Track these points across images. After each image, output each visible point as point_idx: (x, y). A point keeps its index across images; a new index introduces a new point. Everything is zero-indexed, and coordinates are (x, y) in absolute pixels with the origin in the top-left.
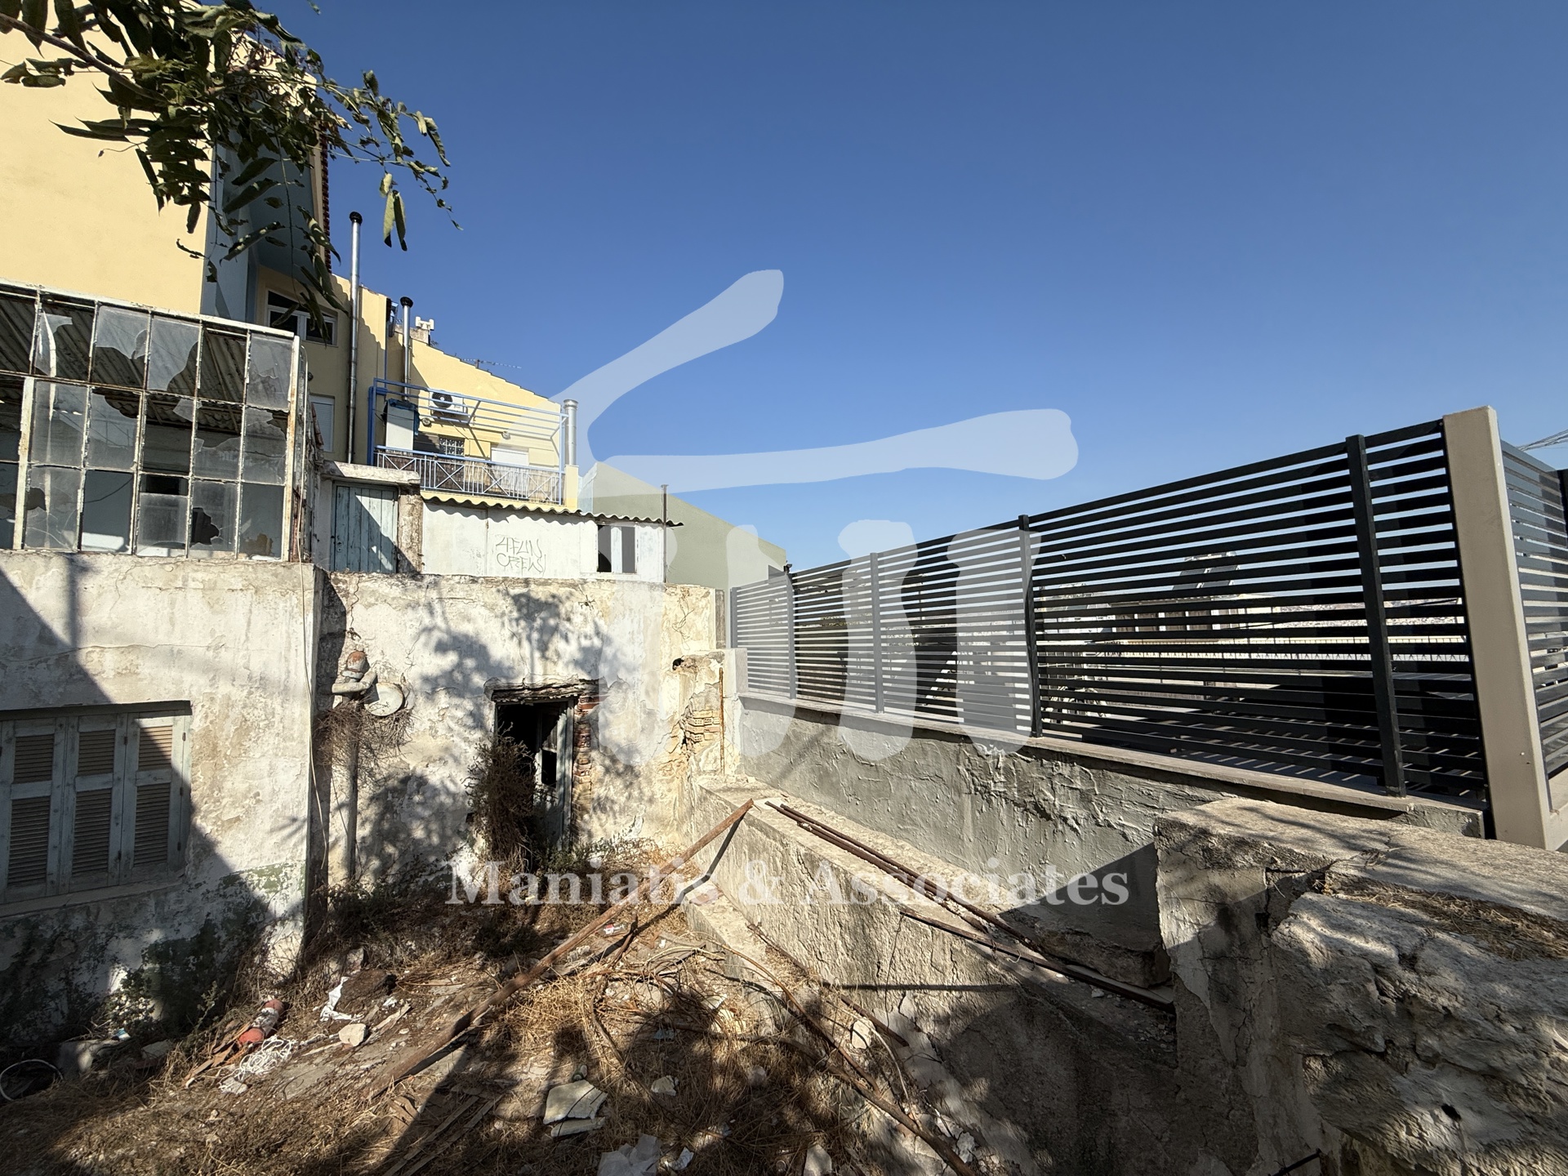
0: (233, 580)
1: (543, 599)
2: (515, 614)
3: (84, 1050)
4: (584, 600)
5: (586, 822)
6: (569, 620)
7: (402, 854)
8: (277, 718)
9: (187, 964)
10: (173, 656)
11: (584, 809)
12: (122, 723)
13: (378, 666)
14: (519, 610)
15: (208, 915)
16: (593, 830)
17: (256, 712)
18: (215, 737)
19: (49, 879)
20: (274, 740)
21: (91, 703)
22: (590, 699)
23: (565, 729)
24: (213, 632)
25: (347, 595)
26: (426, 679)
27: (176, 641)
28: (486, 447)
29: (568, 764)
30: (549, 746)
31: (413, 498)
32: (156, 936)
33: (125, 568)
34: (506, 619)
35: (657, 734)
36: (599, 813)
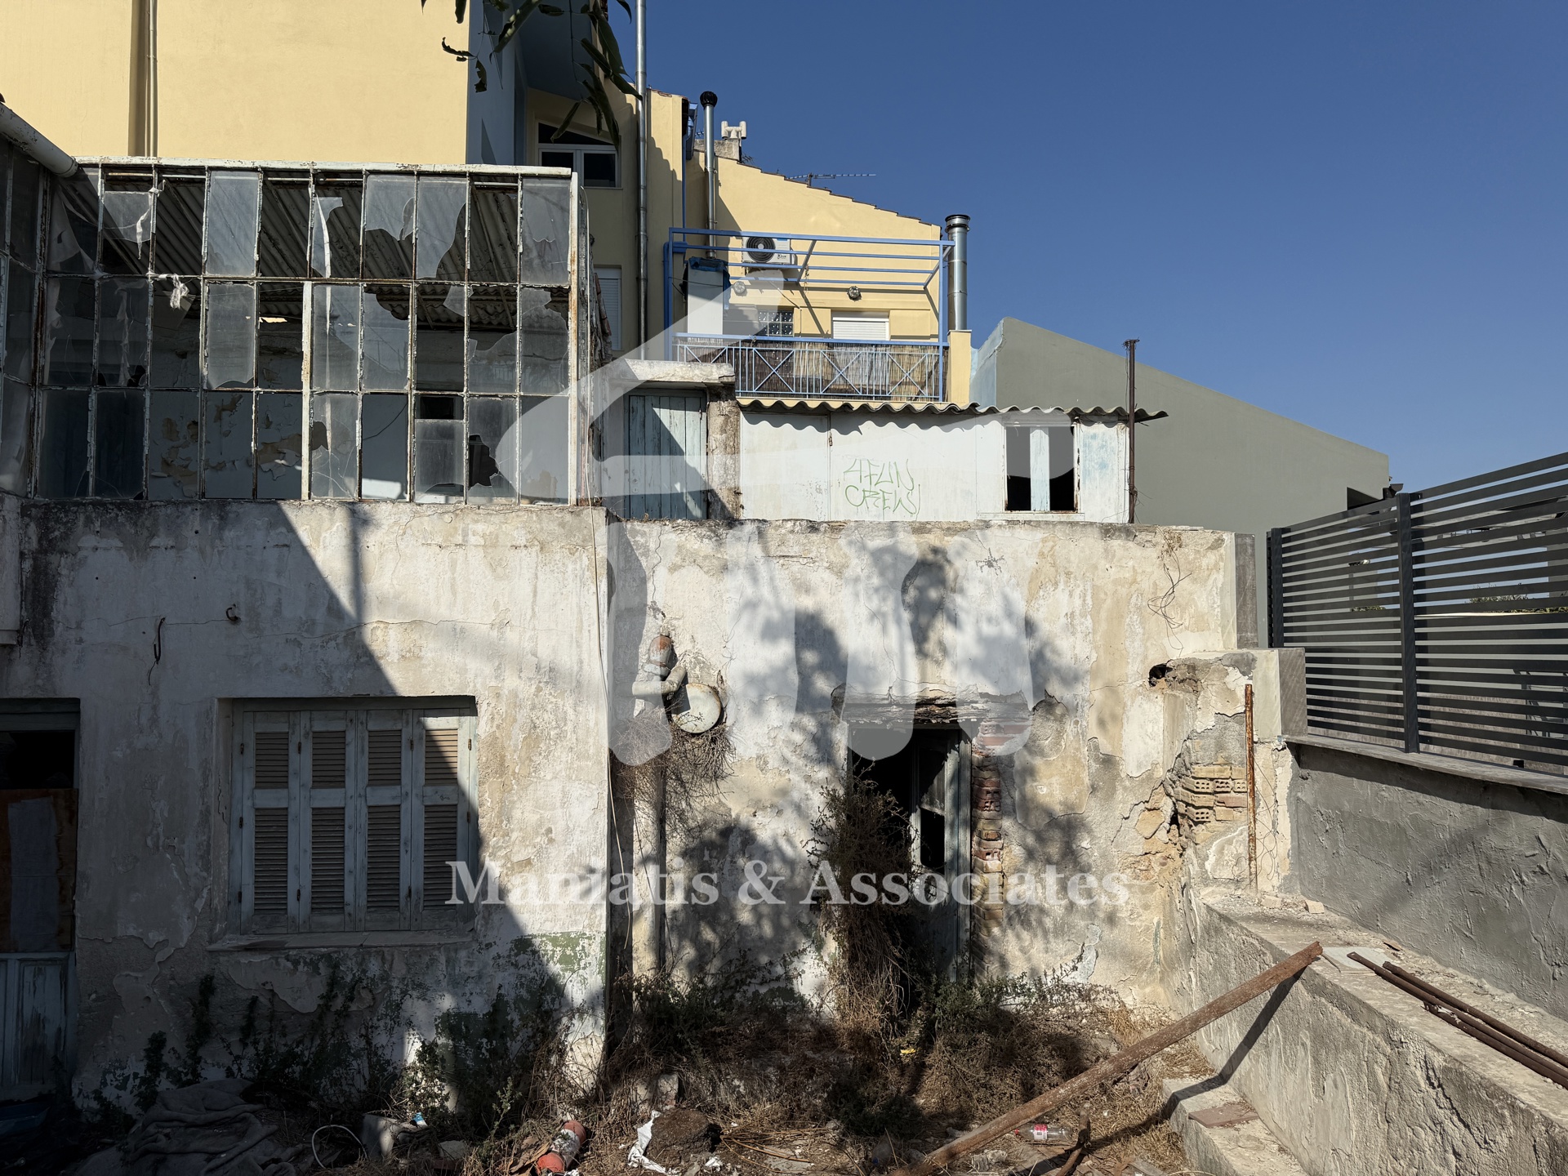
0: (515, 534)
1: (920, 557)
2: (876, 581)
3: (385, 1128)
4: (986, 556)
5: (995, 940)
6: (961, 590)
7: (725, 944)
8: (569, 727)
9: (479, 1047)
10: (456, 634)
11: (992, 918)
12: (407, 723)
13: (687, 659)
14: (882, 574)
15: (500, 987)
16: (1009, 956)
17: (546, 716)
18: (503, 748)
19: (348, 909)
20: (566, 757)
21: (378, 694)
22: (998, 728)
23: (958, 775)
24: (496, 604)
25: (646, 554)
26: (752, 680)
27: (458, 616)
28: (824, 316)
29: (964, 835)
30: (932, 803)
31: (726, 406)
32: (447, 1003)
33: (404, 519)
34: (861, 587)
35: (1124, 800)
36: (1018, 927)
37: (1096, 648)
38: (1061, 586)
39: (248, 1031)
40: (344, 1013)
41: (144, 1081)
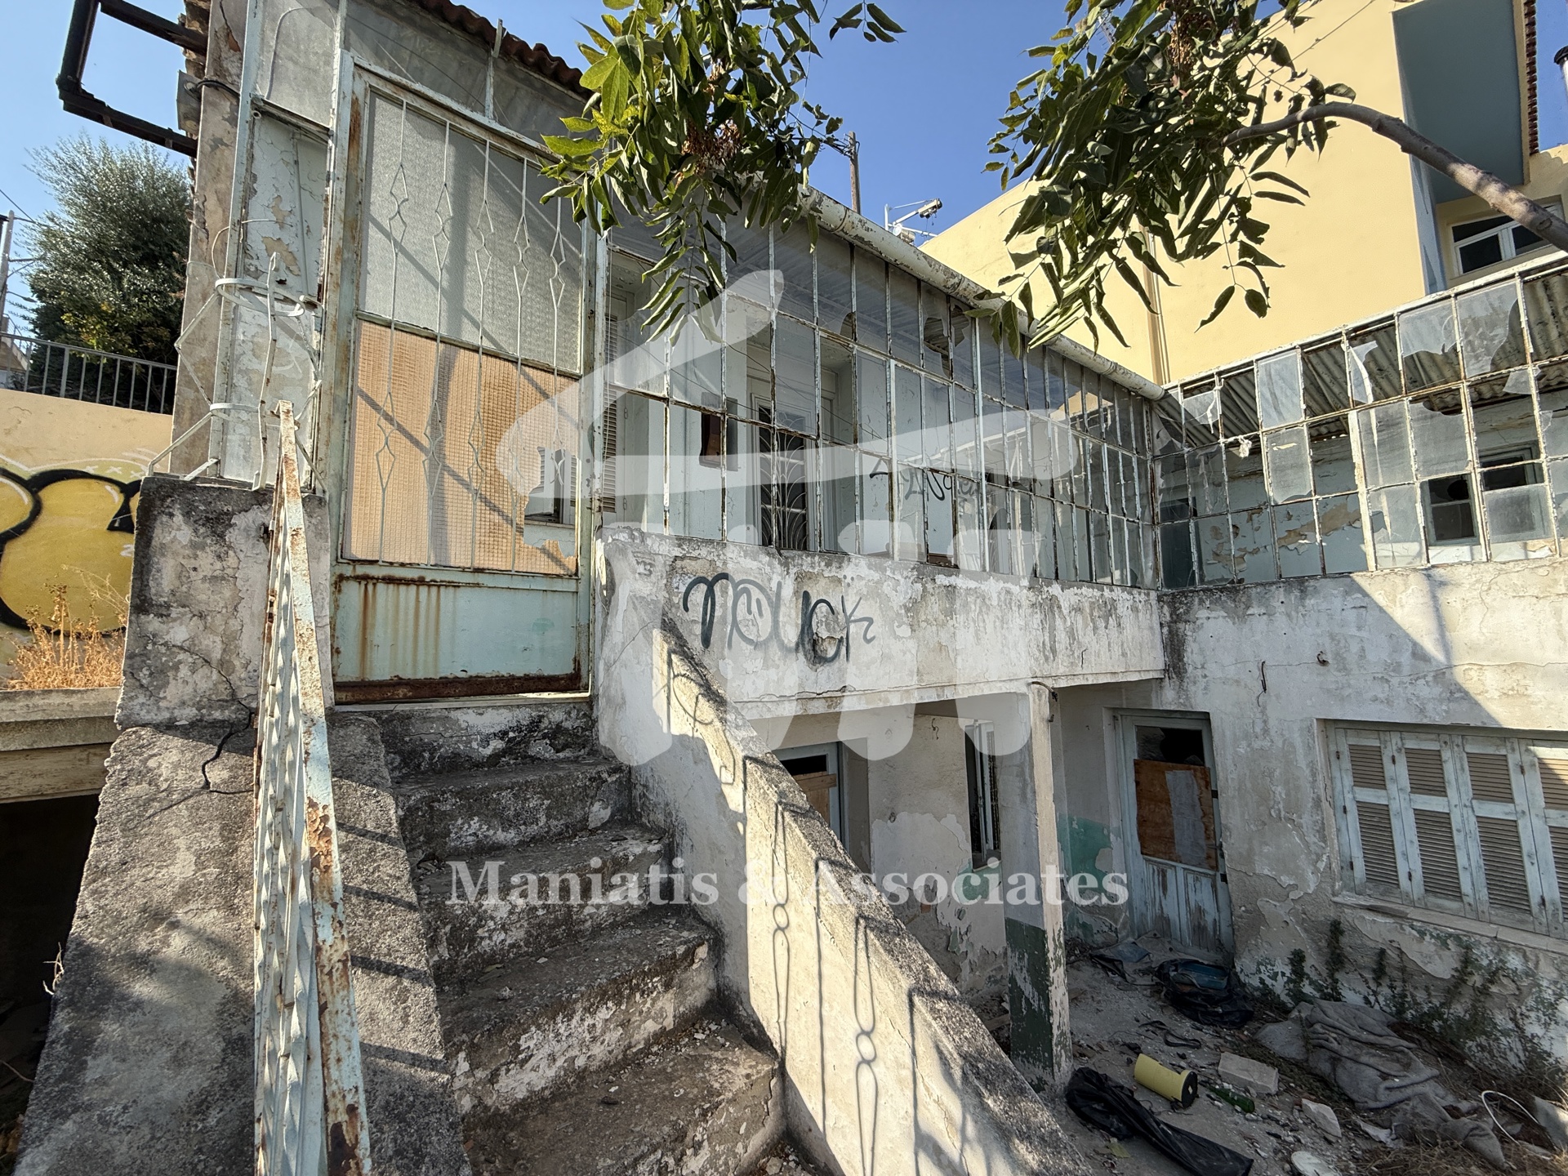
12: (1513, 750)
19: (1468, 900)
39: (1380, 972)
40: (1484, 991)
41: (1290, 980)
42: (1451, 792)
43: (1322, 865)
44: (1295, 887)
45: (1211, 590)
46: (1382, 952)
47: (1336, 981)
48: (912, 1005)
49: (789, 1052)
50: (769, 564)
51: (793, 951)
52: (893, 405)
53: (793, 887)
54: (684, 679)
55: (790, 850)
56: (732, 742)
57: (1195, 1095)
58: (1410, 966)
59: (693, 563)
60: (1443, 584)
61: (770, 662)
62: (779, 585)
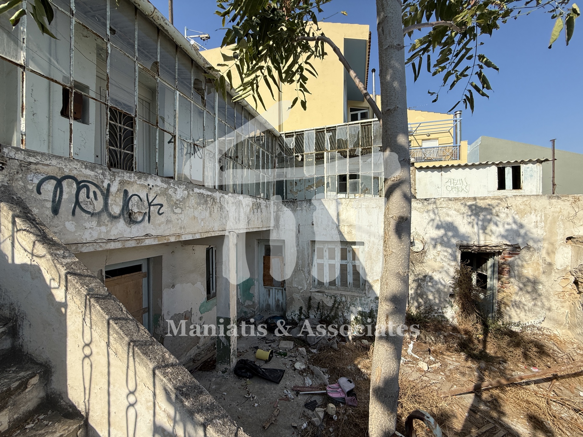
1: (483, 206)
2: (470, 213)
4: (506, 205)
5: (507, 310)
6: (497, 216)
7: (425, 303)
10: (360, 228)
11: (506, 305)
12: (348, 247)
13: (414, 233)
14: (472, 211)
15: (372, 307)
16: (512, 316)
18: (371, 254)
21: (343, 241)
22: (510, 254)
23: (494, 265)
24: (369, 221)
26: (433, 239)
27: (360, 224)
29: (495, 281)
30: (482, 271)
31: (412, 168)
34: (465, 215)
35: (554, 276)
36: (516, 308)
37: (546, 231)
38: (533, 213)
39: (318, 308)
40: (338, 308)
41: (299, 315)
42: (336, 258)
43: (308, 282)
44: (302, 289)
45: (287, 201)
46: (319, 302)
47: (309, 313)
48: (154, 374)
49: (91, 414)
50: (103, 174)
51: (94, 366)
52: (177, 112)
53: (95, 335)
54: (25, 233)
55: (93, 317)
56: (58, 266)
57: (272, 356)
58: (324, 305)
59: (46, 168)
60: (339, 203)
61: (102, 223)
62: (109, 185)
